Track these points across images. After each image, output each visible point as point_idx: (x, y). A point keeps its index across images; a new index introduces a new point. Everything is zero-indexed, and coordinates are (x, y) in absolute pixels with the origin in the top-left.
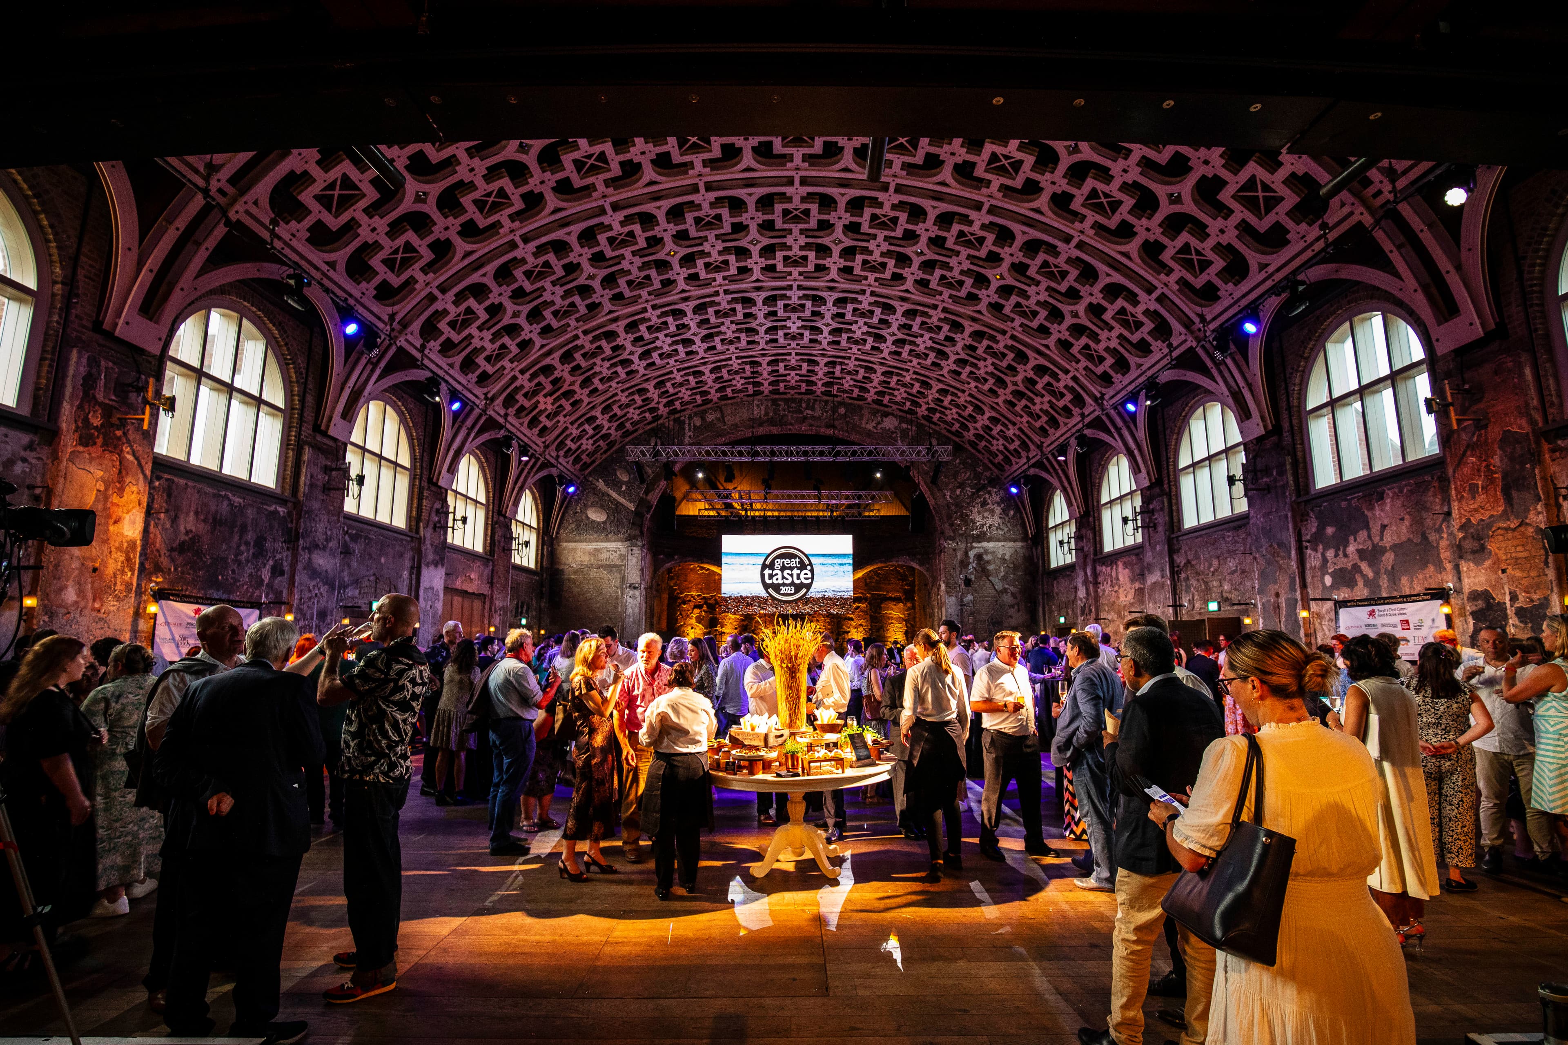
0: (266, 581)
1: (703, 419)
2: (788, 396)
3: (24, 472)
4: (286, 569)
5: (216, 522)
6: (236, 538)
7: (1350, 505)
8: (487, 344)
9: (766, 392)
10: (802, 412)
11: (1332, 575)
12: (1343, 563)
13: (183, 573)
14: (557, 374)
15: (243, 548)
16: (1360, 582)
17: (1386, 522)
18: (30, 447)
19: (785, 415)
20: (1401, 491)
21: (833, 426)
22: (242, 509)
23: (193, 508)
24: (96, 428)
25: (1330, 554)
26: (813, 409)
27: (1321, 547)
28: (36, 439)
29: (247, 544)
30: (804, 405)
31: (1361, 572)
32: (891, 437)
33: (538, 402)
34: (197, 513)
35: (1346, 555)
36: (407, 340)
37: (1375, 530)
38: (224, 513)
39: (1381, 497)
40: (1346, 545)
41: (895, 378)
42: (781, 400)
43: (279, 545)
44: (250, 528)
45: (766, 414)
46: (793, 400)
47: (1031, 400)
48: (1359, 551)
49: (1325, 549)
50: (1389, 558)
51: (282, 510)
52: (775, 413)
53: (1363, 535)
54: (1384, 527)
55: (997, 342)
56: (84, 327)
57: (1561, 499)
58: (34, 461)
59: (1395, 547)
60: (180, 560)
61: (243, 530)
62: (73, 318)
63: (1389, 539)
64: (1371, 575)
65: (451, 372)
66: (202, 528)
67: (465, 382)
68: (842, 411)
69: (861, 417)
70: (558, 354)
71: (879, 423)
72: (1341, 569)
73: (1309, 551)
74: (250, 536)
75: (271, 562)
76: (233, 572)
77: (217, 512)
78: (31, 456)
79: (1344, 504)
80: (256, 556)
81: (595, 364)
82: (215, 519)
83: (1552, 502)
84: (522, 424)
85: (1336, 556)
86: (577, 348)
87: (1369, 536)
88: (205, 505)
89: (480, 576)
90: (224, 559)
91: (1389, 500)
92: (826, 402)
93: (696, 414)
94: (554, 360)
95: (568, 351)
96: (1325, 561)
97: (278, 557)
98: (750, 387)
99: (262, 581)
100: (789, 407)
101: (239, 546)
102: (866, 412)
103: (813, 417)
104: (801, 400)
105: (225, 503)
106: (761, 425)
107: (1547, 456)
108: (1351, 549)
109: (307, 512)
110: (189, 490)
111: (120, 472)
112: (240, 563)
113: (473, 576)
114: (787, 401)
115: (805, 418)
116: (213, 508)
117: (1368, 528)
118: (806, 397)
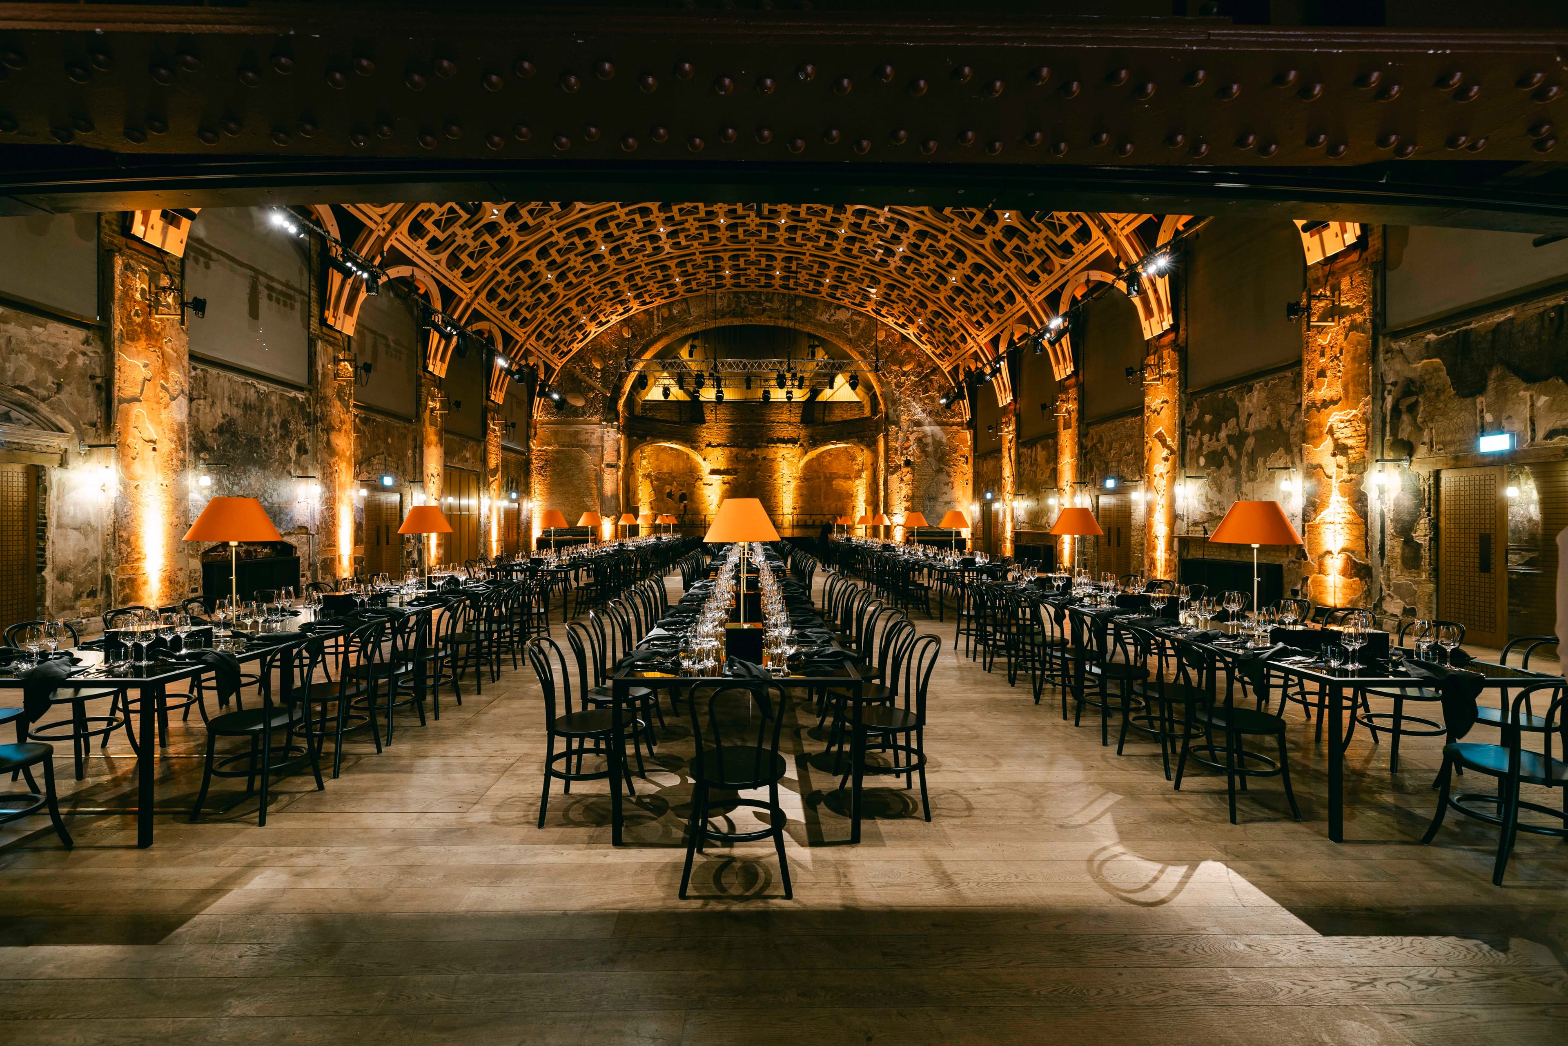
0: (294, 458)
1: (670, 310)
2: (749, 289)
3: (84, 364)
4: (309, 448)
5: (247, 407)
6: (265, 421)
7: (1225, 396)
8: (470, 242)
9: (728, 286)
10: (761, 304)
11: (1206, 457)
12: (1216, 446)
13: (224, 451)
14: (534, 269)
15: (271, 430)
16: (1226, 463)
17: (1252, 410)
18: (86, 342)
19: (746, 307)
20: (1266, 385)
21: (789, 318)
22: (267, 395)
23: (226, 395)
24: (138, 324)
25: (1206, 438)
26: (771, 301)
27: (1199, 432)
28: (90, 334)
29: (274, 426)
30: (763, 298)
31: (1228, 455)
32: (843, 329)
33: (518, 295)
34: (230, 399)
35: (1218, 440)
36: (397, 239)
37: (1243, 419)
38: (253, 399)
39: (1250, 389)
40: (1219, 430)
41: (847, 273)
42: (743, 292)
43: (301, 427)
44: (275, 412)
45: (729, 306)
46: (754, 293)
47: (968, 296)
48: (1228, 436)
49: (1202, 435)
50: (1251, 442)
51: (300, 396)
52: (737, 306)
53: (1233, 422)
54: (1250, 415)
55: (938, 241)
56: (114, 231)
57: (1386, 393)
58: (91, 354)
59: (1256, 433)
60: (220, 440)
61: (270, 414)
62: (103, 223)
63: (1253, 425)
64: (1235, 457)
65: (438, 268)
66: (236, 413)
67: (451, 278)
68: (799, 303)
69: (816, 308)
70: (534, 251)
71: (832, 315)
72: (1212, 452)
73: (1190, 437)
74: (276, 420)
75: (295, 443)
76: (265, 450)
77: (246, 398)
78: (88, 349)
79: (1221, 395)
80: (283, 437)
81: (569, 259)
82: (245, 404)
83: (1379, 396)
84: (504, 316)
85: (1210, 440)
86: (553, 244)
87: (1238, 424)
88: (235, 392)
89: (474, 455)
90: (257, 440)
91: (1256, 393)
92: (784, 295)
93: (663, 305)
94: (531, 255)
95: (544, 248)
96: (1201, 444)
97: (301, 437)
98: (713, 280)
99: (290, 458)
100: (750, 299)
101: (268, 429)
102: (820, 305)
103: (772, 309)
104: (761, 293)
105: (253, 390)
106: (723, 316)
107: (1381, 356)
108: (1223, 435)
109: (322, 398)
110: (221, 380)
111: (163, 363)
112: (270, 443)
113: (468, 455)
114: (747, 294)
115: (764, 310)
116: (243, 395)
117: (1238, 418)
118: (765, 290)
